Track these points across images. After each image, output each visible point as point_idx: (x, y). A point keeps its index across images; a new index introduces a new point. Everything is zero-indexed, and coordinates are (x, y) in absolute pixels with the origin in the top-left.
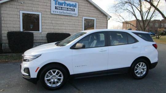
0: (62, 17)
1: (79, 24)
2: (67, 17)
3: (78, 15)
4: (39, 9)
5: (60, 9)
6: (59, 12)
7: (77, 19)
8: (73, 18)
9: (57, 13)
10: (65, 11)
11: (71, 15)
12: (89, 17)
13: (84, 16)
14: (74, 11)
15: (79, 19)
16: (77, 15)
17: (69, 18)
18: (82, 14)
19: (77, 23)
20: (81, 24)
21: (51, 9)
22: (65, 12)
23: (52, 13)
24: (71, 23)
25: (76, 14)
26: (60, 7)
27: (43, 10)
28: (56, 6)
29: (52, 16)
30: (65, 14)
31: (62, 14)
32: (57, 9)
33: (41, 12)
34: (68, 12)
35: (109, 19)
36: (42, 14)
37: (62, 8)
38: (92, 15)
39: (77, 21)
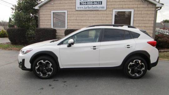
0: (87, 13)
1: (108, 19)
2: (92, 12)
3: (107, 8)
4: (65, 7)
5: (84, 5)
6: (84, 8)
7: (105, 12)
8: (100, 13)
9: (81, 9)
10: (89, 6)
11: (97, 9)
12: (123, 8)
13: (115, 8)
14: (101, 4)
15: (108, 12)
16: (105, 9)
17: (95, 12)
18: (112, 6)
19: (105, 18)
20: (110, 18)
21: (76, 6)
22: (91, 6)
23: (77, 9)
24: (97, 18)
25: (103, 7)
26: (85, 2)
27: (69, 7)
28: (81, 1)
29: (77, 13)
30: (90, 9)
31: (87, 9)
32: (82, 5)
33: (67, 9)
34: (94, 6)
35: (161, 8)
36: (67, 12)
37: (87, 2)
38: (127, 6)
39: (105, 16)
